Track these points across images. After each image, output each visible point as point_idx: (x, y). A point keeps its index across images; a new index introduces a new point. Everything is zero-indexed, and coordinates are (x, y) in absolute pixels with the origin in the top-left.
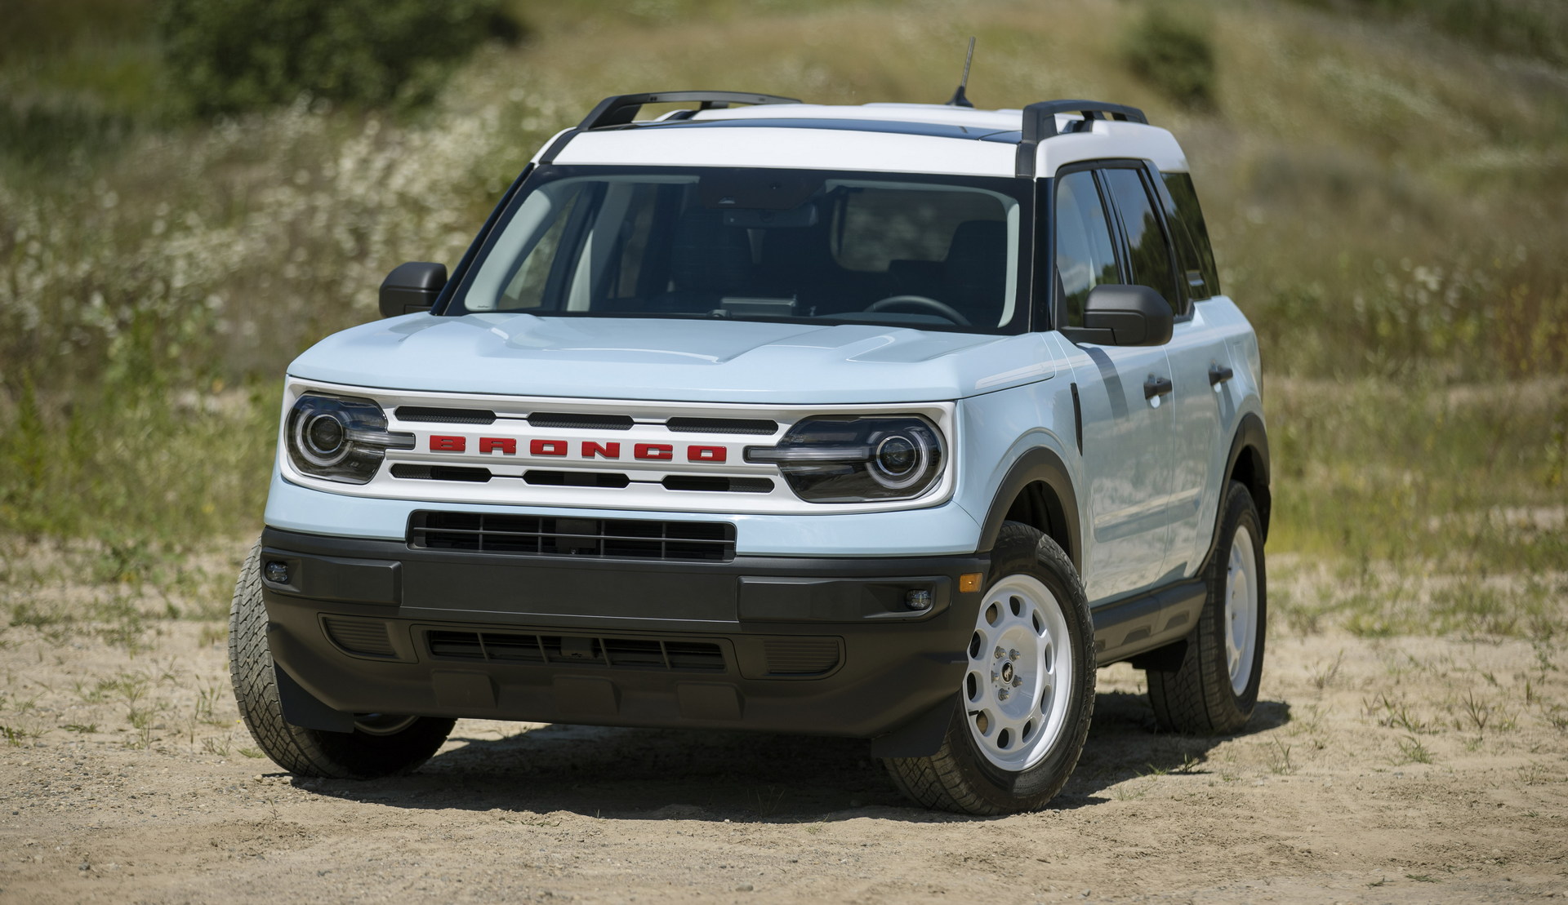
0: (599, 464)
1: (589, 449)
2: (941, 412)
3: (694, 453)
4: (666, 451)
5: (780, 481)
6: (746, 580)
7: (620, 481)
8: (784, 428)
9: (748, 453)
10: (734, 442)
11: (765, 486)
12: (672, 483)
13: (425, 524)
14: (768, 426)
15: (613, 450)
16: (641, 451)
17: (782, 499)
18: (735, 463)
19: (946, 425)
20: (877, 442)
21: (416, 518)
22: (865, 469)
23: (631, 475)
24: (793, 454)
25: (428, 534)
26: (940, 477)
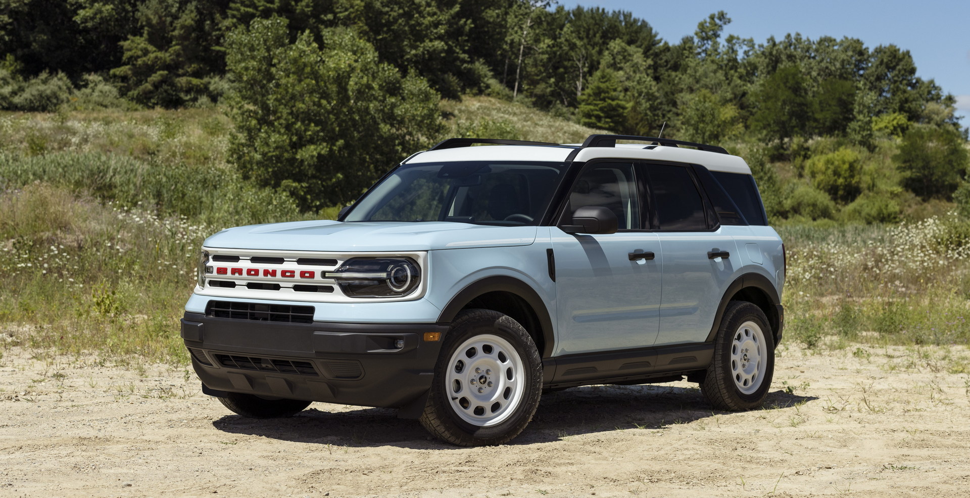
0: (269, 280)
1: (266, 273)
2: (418, 256)
3: (303, 274)
4: (292, 273)
5: (337, 288)
6: (316, 333)
7: (276, 287)
8: (340, 263)
9: (324, 274)
10: (318, 269)
11: (330, 289)
12: (297, 288)
13: (214, 306)
14: (333, 262)
15: (274, 273)
16: (284, 273)
17: (338, 295)
18: (318, 279)
19: (421, 262)
20: (392, 270)
21: (211, 304)
22: (386, 283)
23: (282, 284)
24: (345, 275)
25: (216, 311)
26: (418, 286)
